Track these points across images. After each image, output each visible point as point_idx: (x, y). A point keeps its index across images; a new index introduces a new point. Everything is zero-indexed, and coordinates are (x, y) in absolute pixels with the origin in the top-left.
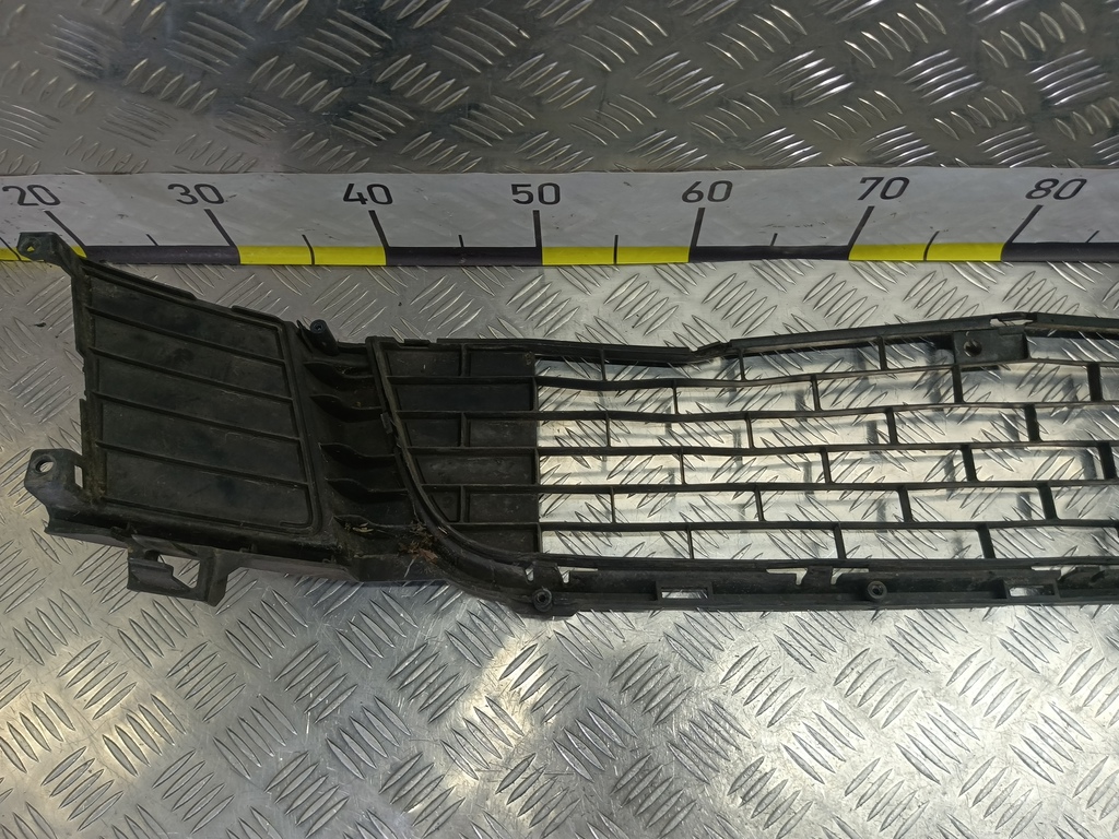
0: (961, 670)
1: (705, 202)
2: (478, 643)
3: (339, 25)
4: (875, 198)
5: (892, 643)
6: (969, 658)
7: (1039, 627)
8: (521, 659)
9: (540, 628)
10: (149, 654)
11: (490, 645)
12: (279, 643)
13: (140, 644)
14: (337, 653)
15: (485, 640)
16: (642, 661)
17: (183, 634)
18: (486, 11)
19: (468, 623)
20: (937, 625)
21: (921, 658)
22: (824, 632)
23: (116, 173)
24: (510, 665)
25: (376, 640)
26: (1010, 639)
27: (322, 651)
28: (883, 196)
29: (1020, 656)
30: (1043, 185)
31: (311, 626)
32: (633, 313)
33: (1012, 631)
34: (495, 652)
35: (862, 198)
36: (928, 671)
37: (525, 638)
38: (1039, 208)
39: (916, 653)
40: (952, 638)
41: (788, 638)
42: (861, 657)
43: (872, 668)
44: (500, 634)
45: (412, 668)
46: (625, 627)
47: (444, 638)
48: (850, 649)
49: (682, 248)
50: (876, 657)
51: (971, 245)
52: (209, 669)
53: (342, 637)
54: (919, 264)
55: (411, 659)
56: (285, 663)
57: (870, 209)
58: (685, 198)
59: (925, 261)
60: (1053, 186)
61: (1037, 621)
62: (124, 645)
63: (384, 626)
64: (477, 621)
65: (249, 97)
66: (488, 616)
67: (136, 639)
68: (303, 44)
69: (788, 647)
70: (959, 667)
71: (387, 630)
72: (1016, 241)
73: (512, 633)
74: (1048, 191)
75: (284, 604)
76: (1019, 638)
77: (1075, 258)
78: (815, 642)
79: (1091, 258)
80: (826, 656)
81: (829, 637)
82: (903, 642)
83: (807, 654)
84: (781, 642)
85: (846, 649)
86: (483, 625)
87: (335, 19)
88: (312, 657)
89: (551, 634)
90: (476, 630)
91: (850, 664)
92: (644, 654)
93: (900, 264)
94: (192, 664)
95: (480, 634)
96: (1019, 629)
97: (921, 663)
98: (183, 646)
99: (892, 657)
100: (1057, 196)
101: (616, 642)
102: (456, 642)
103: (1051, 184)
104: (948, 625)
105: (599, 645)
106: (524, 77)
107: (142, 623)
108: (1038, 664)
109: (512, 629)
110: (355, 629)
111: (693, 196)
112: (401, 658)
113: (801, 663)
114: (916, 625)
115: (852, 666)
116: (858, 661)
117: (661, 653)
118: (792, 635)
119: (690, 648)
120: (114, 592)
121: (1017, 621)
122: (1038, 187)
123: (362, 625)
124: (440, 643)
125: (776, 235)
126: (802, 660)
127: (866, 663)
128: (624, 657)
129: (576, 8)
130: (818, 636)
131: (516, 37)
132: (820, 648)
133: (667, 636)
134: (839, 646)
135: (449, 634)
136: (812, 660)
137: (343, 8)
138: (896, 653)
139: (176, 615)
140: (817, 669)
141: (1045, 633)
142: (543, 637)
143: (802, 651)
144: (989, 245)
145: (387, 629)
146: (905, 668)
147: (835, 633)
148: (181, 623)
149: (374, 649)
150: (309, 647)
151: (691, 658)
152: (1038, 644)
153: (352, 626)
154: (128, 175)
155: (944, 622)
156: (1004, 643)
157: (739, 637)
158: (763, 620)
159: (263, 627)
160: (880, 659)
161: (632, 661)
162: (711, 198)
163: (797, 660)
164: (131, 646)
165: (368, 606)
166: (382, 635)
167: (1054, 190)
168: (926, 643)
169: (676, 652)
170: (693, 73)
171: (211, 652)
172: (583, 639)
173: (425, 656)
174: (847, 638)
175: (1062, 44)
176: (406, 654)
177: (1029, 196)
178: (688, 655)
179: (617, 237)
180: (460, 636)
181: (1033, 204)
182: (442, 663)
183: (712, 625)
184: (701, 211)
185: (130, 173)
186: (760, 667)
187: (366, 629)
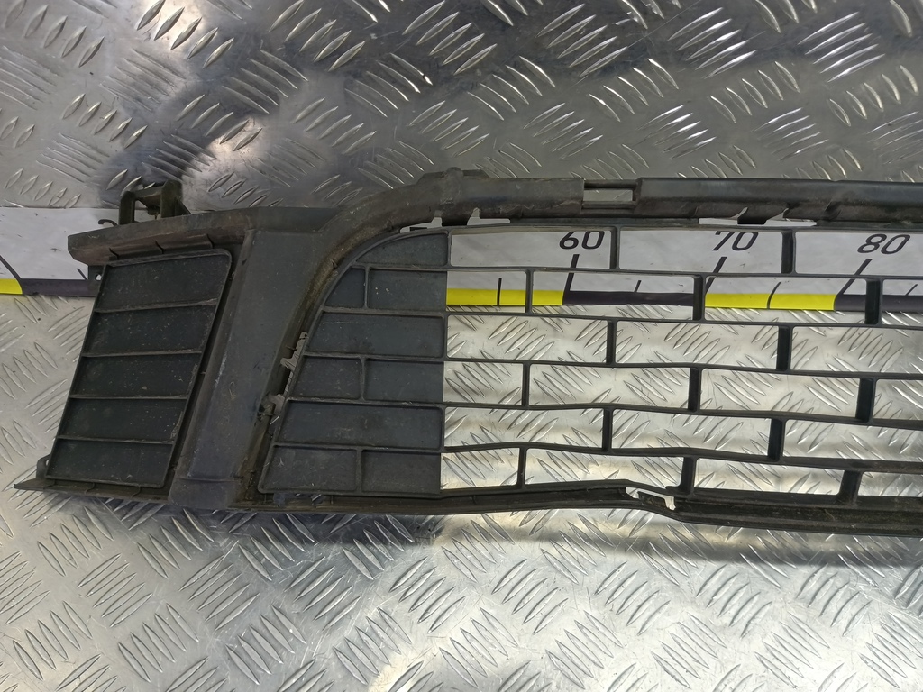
0: (826, 685)
1: (579, 249)
2: (365, 660)
3: (260, 65)
4: (727, 249)
5: (761, 659)
6: (833, 672)
7: (895, 643)
8: (407, 677)
9: (426, 646)
10: (41, 666)
11: (377, 662)
12: (170, 657)
13: (33, 656)
14: (226, 669)
15: (371, 657)
16: (525, 679)
17: (77, 646)
18: (396, 56)
19: (356, 640)
20: (801, 641)
21: (789, 673)
22: (698, 650)
23: (51, 207)
24: (396, 683)
25: (264, 657)
26: (869, 655)
27: (211, 667)
28: (735, 247)
29: (879, 671)
30: (873, 240)
31: (202, 641)
32: (514, 347)
33: (871, 646)
34: (382, 669)
35: (716, 249)
36: (795, 687)
37: (412, 655)
38: (868, 261)
39: (783, 668)
40: (816, 653)
41: (664, 655)
42: (733, 673)
43: (743, 684)
44: (387, 651)
45: (300, 684)
46: (509, 644)
47: (332, 655)
48: (722, 665)
49: (557, 292)
50: (747, 674)
51: (808, 295)
52: (100, 682)
53: (231, 653)
54: (763, 312)
55: (298, 676)
56: (175, 678)
57: (723, 259)
58: (562, 245)
59: (768, 309)
60: (880, 242)
61: (892, 636)
62: (17, 657)
63: (273, 642)
64: (365, 638)
65: (177, 134)
66: (375, 632)
67: (29, 650)
68: (227, 83)
69: (664, 664)
70: (824, 683)
71: (277, 647)
72: (846, 292)
73: (399, 651)
74: (877, 245)
75: (178, 618)
76: (878, 653)
77: (897, 308)
78: (689, 659)
79: (911, 308)
80: (700, 673)
81: (702, 653)
82: (771, 658)
83: (682, 671)
84: (658, 659)
85: (719, 665)
86: (370, 642)
87: (256, 59)
88: (201, 672)
89: (437, 651)
90: (364, 647)
91: (723, 680)
92: (527, 672)
93: (747, 311)
94: (83, 677)
95: (367, 651)
96: (877, 645)
97: (789, 678)
98: (77, 657)
99: (761, 673)
100: (884, 251)
101: (500, 659)
102: (343, 659)
103: (880, 239)
104: (811, 641)
105: (483, 663)
106: (425, 123)
107: (37, 633)
108: (897, 679)
109: (399, 646)
110: (244, 644)
111: (569, 243)
112: (288, 675)
113: (677, 680)
114: (782, 641)
115: (725, 682)
116: (730, 677)
117: (543, 671)
118: (668, 652)
119: (571, 665)
120: (14, 603)
121: (873, 637)
122: (869, 242)
123: (252, 641)
124: (327, 661)
125: (640, 282)
126: (678, 677)
127: (738, 680)
128: (508, 674)
129: (476, 56)
130: (692, 653)
131: (421, 83)
132: (694, 664)
133: (550, 654)
134: (711, 662)
135: (336, 651)
136: (687, 676)
137: (265, 50)
138: (765, 668)
139: (71, 627)
140: (692, 685)
141: (901, 648)
142: (429, 654)
143: (678, 668)
144: (824, 296)
145: (276, 645)
146: (774, 683)
147: (708, 650)
148: (76, 635)
149: (263, 666)
150: (198, 662)
151: (572, 676)
152: (896, 659)
153: (242, 642)
154: (63, 209)
155: (807, 638)
156: (863, 658)
157: (618, 654)
158: (640, 637)
159: (155, 641)
160: (751, 675)
161: (515, 679)
162: (585, 245)
163: (673, 677)
164: (24, 657)
165: (259, 621)
166: (271, 651)
167: (882, 245)
168: (792, 658)
169: (557, 669)
170: (576, 124)
171: (103, 665)
172: (467, 657)
173: (312, 673)
174: (719, 655)
175: (898, 105)
176: (293, 671)
177: (861, 250)
178: (570, 672)
179: (500, 280)
180: (348, 653)
181: (864, 257)
182: (328, 681)
183: (592, 642)
184: (576, 257)
185: (65, 208)
186: (638, 684)
187: (255, 644)
